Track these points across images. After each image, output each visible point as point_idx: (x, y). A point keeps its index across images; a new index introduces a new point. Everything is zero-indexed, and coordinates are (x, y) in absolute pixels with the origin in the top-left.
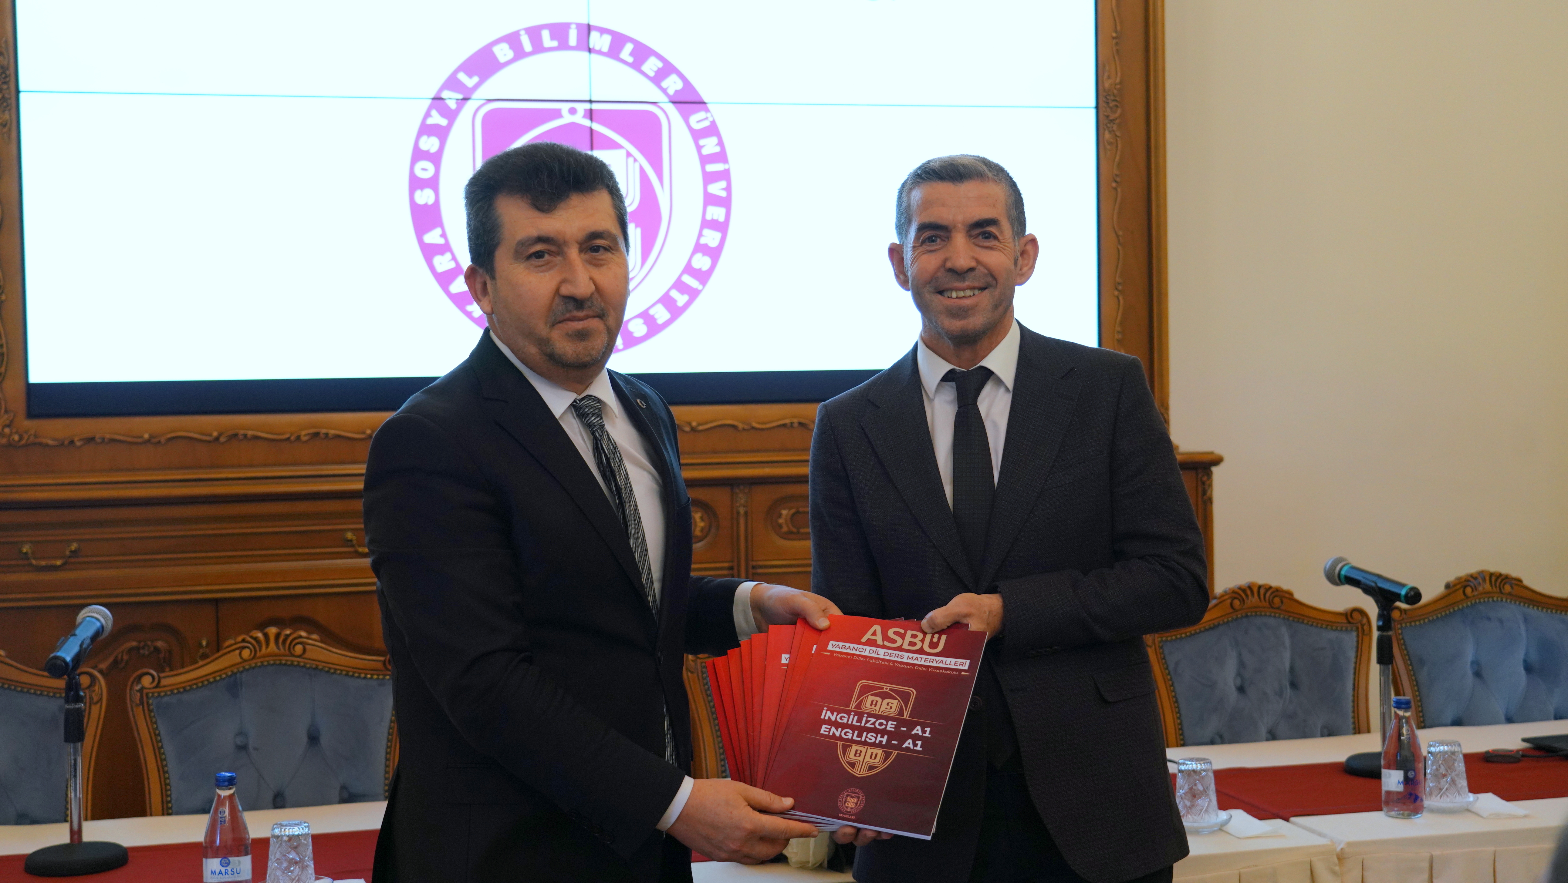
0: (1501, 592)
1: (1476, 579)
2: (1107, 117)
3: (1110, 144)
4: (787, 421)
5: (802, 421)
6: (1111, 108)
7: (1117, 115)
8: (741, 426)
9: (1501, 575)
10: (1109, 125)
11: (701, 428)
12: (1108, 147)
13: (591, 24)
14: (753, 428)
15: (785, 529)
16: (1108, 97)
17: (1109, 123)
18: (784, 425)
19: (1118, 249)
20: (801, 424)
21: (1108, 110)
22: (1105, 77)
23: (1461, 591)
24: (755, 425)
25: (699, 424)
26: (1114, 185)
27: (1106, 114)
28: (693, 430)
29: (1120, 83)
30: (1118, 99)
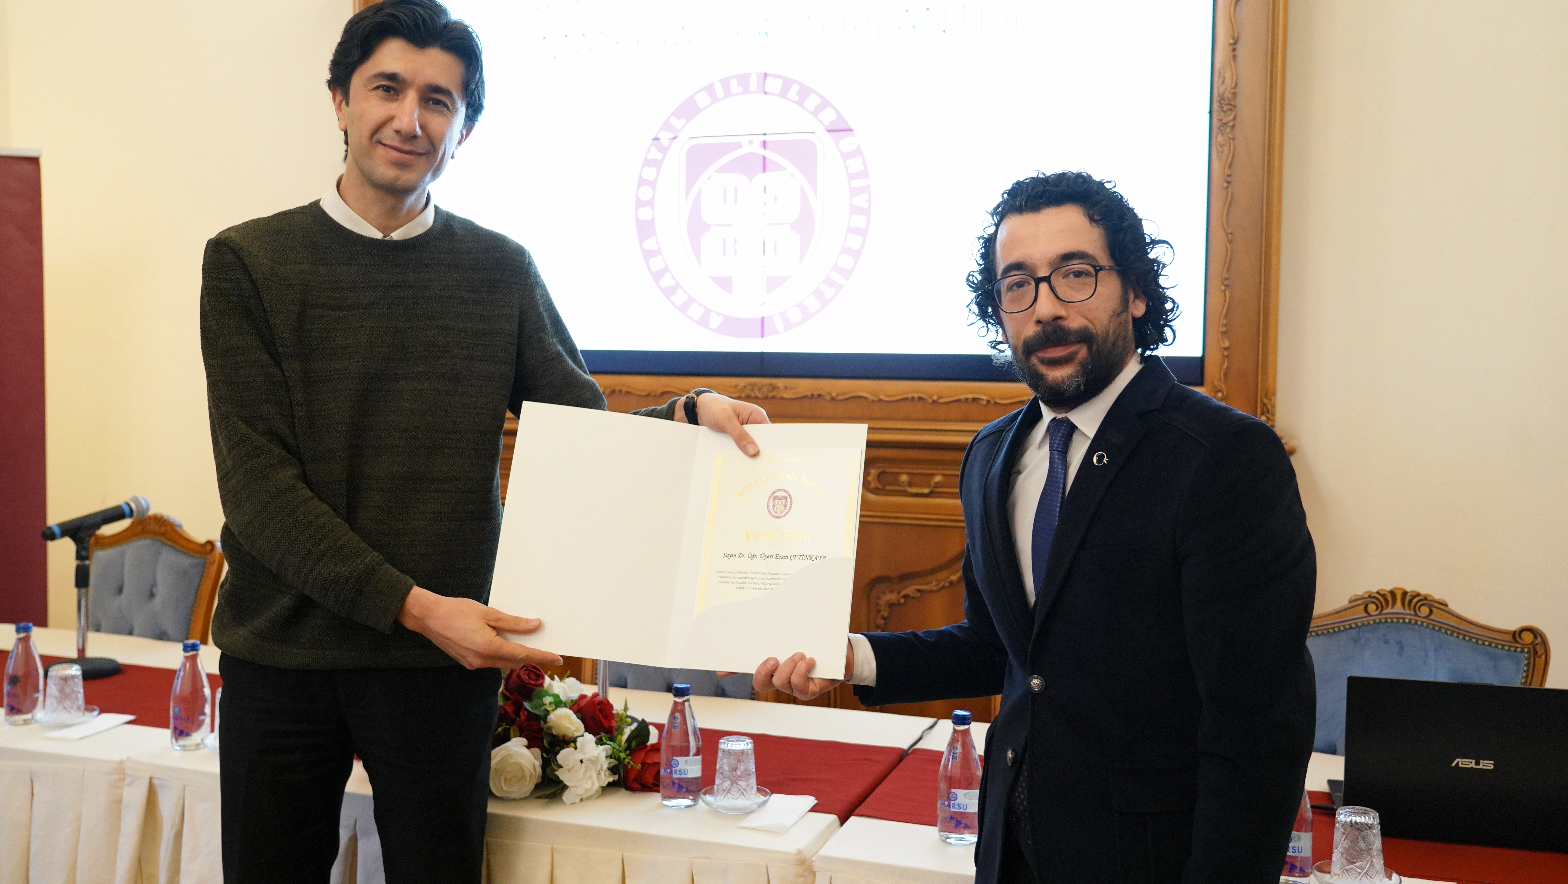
0: (1416, 615)
1: (1384, 596)
2: (1221, 120)
3: (1222, 146)
4: (909, 396)
5: (922, 396)
6: (1225, 112)
7: (1231, 117)
8: (871, 397)
9: (1418, 595)
10: (1221, 128)
11: (840, 398)
12: (1220, 149)
13: (767, 72)
14: (881, 400)
15: (872, 486)
16: (1222, 102)
17: (1222, 126)
18: (906, 399)
19: (1227, 246)
20: (920, 398)
21: (1221, 114)
22: (1220, 83)
23: (1362, 607)
24: (882, 397)
25: (838, 395)
26: (1225, 185)
27: (1219, 118)
28: (833, 399)
29: (1235, 87)
30: (1232, 103)
